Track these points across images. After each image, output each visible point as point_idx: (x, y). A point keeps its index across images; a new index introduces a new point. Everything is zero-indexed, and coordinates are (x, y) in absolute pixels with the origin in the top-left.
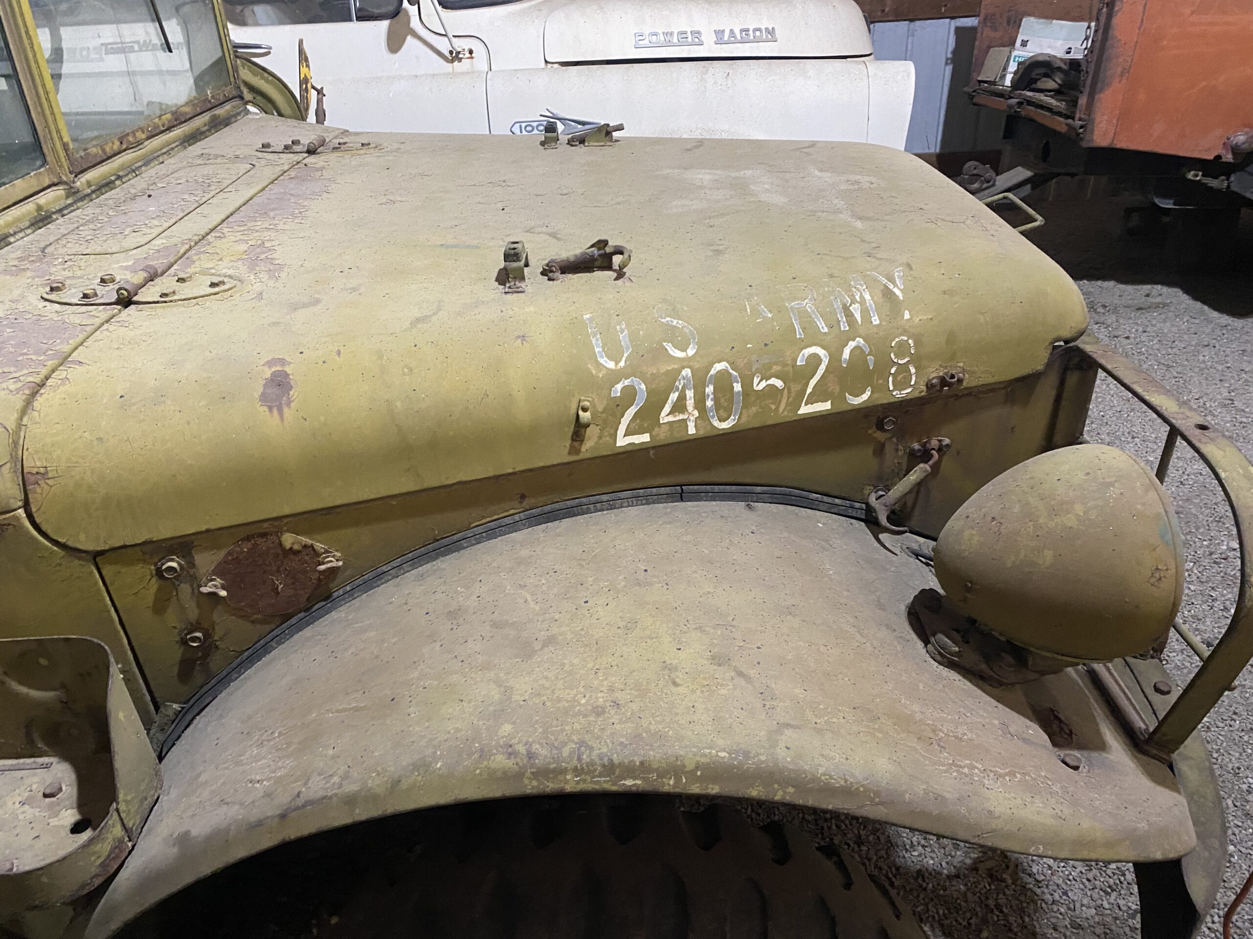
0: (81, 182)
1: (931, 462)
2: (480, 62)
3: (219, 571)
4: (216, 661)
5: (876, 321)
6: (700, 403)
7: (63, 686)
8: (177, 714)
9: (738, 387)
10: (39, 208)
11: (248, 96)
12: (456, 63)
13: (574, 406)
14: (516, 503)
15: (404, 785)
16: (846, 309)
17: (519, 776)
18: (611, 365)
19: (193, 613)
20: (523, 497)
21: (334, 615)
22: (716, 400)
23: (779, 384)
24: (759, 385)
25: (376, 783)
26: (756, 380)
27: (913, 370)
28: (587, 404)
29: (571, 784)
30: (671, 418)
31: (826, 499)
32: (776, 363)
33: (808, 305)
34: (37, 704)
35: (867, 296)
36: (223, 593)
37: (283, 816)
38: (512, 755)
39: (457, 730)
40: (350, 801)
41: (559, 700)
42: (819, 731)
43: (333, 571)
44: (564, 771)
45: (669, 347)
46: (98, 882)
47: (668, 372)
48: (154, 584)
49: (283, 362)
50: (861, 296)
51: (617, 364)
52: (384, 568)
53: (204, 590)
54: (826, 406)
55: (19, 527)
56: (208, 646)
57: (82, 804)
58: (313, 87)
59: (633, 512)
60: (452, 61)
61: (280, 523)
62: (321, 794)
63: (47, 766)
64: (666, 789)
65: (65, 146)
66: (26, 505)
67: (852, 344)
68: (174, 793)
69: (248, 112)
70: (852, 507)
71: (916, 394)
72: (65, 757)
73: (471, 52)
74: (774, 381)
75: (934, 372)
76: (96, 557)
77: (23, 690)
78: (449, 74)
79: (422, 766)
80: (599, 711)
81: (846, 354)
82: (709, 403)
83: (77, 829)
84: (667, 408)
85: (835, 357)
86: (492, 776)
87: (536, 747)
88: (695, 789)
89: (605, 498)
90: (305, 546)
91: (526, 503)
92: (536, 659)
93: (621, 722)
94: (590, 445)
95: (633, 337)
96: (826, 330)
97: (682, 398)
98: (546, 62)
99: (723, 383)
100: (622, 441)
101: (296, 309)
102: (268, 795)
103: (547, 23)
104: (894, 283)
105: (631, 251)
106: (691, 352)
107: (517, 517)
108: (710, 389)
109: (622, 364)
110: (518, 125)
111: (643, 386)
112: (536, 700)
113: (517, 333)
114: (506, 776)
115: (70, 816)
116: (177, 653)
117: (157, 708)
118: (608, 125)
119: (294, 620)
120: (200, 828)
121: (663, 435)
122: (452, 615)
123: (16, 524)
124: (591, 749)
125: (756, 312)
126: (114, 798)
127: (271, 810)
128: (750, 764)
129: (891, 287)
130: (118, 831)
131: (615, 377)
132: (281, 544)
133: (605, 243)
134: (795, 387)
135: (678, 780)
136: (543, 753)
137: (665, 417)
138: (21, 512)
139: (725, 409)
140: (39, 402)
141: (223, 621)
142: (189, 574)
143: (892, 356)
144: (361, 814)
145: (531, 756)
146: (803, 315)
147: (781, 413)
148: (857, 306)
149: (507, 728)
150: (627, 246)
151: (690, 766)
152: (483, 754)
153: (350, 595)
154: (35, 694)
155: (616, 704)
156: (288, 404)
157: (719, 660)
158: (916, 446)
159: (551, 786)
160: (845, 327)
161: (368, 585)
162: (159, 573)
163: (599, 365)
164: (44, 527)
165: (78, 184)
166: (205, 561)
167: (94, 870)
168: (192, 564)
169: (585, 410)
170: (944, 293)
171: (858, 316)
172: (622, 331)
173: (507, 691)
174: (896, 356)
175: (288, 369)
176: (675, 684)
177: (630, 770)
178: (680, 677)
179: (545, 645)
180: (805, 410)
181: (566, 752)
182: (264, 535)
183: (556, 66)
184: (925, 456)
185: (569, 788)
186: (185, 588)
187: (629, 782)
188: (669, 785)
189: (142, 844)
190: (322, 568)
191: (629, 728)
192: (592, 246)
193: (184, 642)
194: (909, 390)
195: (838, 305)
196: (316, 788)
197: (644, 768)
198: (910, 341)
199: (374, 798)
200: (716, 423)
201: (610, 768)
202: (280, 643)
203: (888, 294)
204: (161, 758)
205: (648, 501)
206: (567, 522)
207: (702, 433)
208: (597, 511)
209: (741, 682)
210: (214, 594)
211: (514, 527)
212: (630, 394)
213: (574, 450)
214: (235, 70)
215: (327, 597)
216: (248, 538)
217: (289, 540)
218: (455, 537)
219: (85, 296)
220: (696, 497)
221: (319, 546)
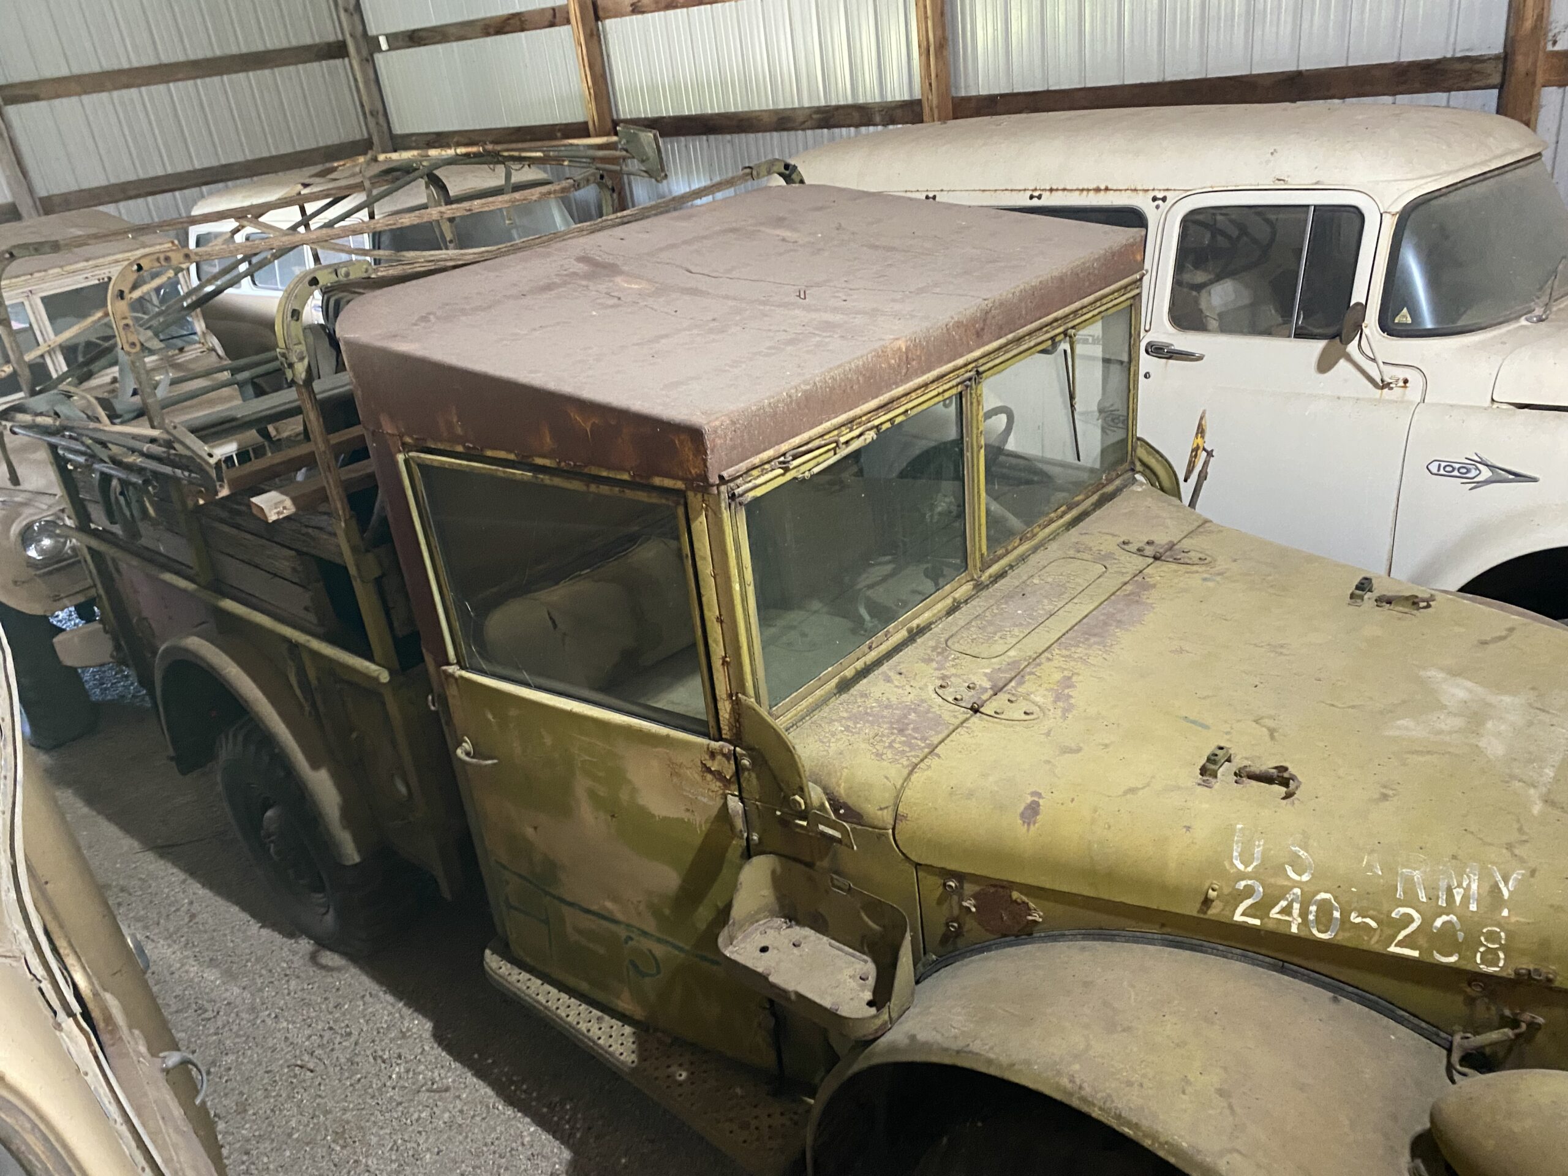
0: (984, 577)
1: (1517, 1031)
2: (1413, 393)
3: (975, 896)
4: (961, 942)
5: (1473, 907)
6: (1304, 914)
7: (884, 927)
8: (934, 962)
9: (1337, 914)
10: (955, 599)
11: (1139, 467)
12: (1386, 390)
13: (1207, 885)
14: (1157, 927)
15: (1016, 1067)
16: (1449, 891)
17: (1071, 1094)
18: (1241, 867)
19: (956, 911)
20: (1163, 925)
21: (1029, 947)
22: (1317, 916)
23: (1373, 924)
24: (1355, 918)
25: (1004, 1060)
26: (1353, 915)
27: (1502, 955)
28: (1216, 887)
29: (1096, 1113)
30: (1279, 916)
31: (1411, 1018)
32: (1374, 909)
33: (1417, 875)
34: (871, 929)
35: (1474, 886)
36: (973, 909)
37: (958, 1052)
38: (1072, 1081)
39: (1053, 1054)
40: (990, 1062)
41: (1113, 1066)
42: (1258, 1166)
43: (1035, 921)
44: (1094, 1105)
45: (1289, 869)
46: (871, 1037)
47: (1282, 887)
48: (941, 889)
49: (1039, 795)
50: (1469, 885)
51: (1246, 867)
52: (1067, 932)
53: (965, 904)
54: (1415, 954)
55: (888, 838)
56: (959, 933)
57: (875, 992)
58: (1204, 449)
59: (1238, 966)
60: (1382, 388)
61: (1012, 885)
62: (978, 1051)
63: (866, 962)
64: (1145, 1144)
65: (982, 555)
66: (894, 829)
67: (1445, 918)
68: (917, 1010)
69: (1135, 480)
70: (1438, 1035)
71: (1504, 974)
72: (875, 961)
73: (1406, 381)
74: (1368, 920)
75: (1526, 964)
76: (917, 865)
77: (866, 919)
78: (1375, 400)
79: (1028, 1063)
80: (1130, 1084)
81: (1438, 923)
82: (1311, 917)
83: (870, 1004)
84: (1277, 909)
85: (1427, 922)
86: (1058, 1086)
87: (1085, 1085)
88: (1161, 1154)
89: (1221, 948)
90: (1024, 902)
91: (1165, 930)
92: (1115, 1036)
93: (1138, 1096)
94: (1214, 912)
95: (1263, 853)
96: (1424, 900)
97: (1290, 906)
98: (1493, 400)
99: (1325, 909)
100: (1238, 917)
101: (1065, 752)
102: (956, 1037)
103: (1506, 362)
104: (1506, 883)
105: (1300, 783)
106: (1306, 878)
107: (1156, 936)
108: (1313, 908)
109: (1250, 869)
110: (1437, 463)
111: (1261, 889)
112: (1100, 1060)
113: (1185, 824)
114: (1065, 1091)
115: (868, 996)
116: (942, 930)
117: (925, 953)
118: (1416, 597)
119: (1008, 939)
120: (922, 1036)
121: (1271, 926)
122: (1086, 984)
123: (886, 836)
124: (1113, 1101)
125: (1370, 867)
126: (889, 1000)
127: (955, 1046)
128: (1199, 1158)
129: (1502, 885)
130: (886, 1017)
131: (1243, 876)
132: (1010, 896)
133: (1286, 769)
134: (1388, 932)
135: (1153, 1144)
136: (1087, 1090)
137: (1274, 913)
138: (890, 831)
139: (1325, 926)
140: (914, 777)
141: (970, 924)
142: (959, 891)
143: (1482, 939)
144: (992, 1071)
145: (1081, 1088)
146: (1409, 882)
147: (1373, 944)
148: (1461, 891)
149: (1077, 1067)
150: (1300, 778)
151: (1162, 1139)
152: (1059, 1073)
153: (1042, 939)
154: (870, 923)
155: (1141, 1085)
156: (1034, 823)
157: (1221, 1092)
158: (1507, 1012)
159: (1085, 1109)
160: (1442, 903)
161: (1055, 938)
162: (945, 885)
163: (1232, 864)
164: (899, 842)
165: (983, 578)
166: (969, 888)
167: (871, 1031)
168: (962, 888)
169: (1213, 890)
170: (1552, 906)
171: (1458, 899)
172: (1259, 846)
173: (1088, 1047)
174: (1486, 940)
175: (1041, 801)
176: (1184, 1092)
177: (1129, 1124)
178: (1189, 1090)
179: (1124, 1030)
180: (1393, 949)
181: (1099, 1096)
182: (1003, 887)
183: (1505, 406)
184: (1514, 1023)
185: (1094, 1115)
186: (955, 898)
187: (1126, 1130)
188: (1147, 1143)
189: (895, 1028)
190: (1030, 918)
191: (1140, 1102)
192: (1276, 768)
193: (947, 925)
194: (1497, 969)
195: (1443, 884)
196: (976, 1046)
197: (1136, 1126)
198: (1503, 934)
199: (1000, 1066)
200: (1315, 931)
201: (1119, 1117)
202: (996, 949)
203: (1495, 889)
204: (917, 982)
205: (1254, 962)
206: (1187, 953)
207: (1302, 934)
208: (1212, 954)
209: (1227, 1112)
210: (968, 909)
211: (1151, 942)
212: (1249, 892)
213: (1200, 911)
214: (1134, 449)
215: (1030, 934)
216: (994, 886)
217: (1015, 895)
218: (1114, 932)
219: (956, 699)
220: (1294, 975)
221: (1032, 905)
